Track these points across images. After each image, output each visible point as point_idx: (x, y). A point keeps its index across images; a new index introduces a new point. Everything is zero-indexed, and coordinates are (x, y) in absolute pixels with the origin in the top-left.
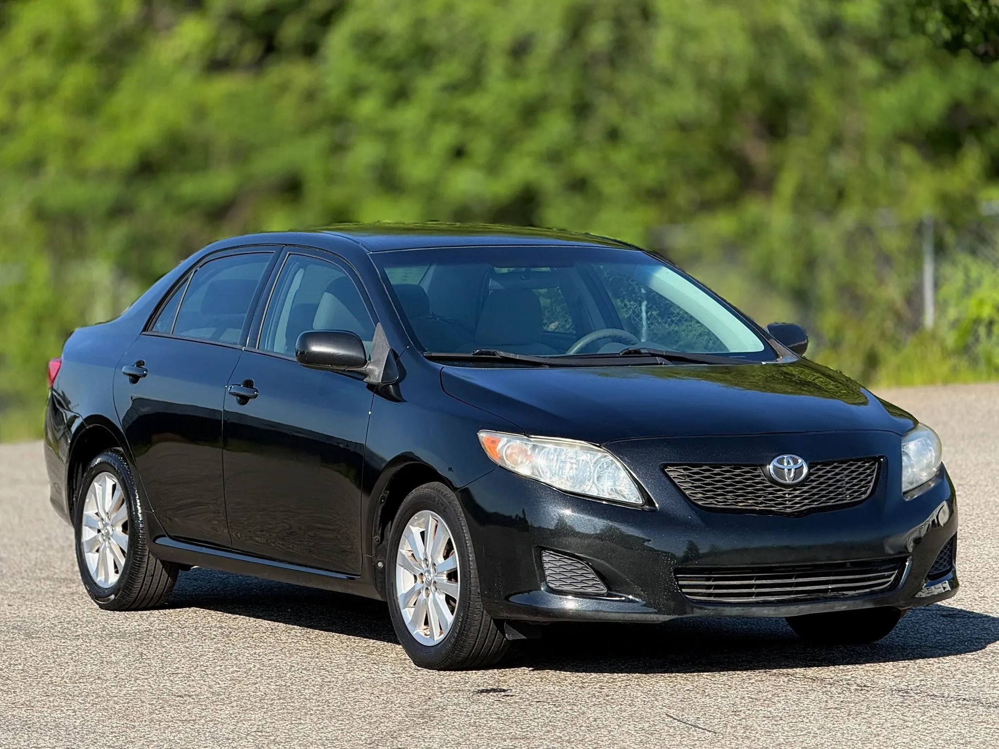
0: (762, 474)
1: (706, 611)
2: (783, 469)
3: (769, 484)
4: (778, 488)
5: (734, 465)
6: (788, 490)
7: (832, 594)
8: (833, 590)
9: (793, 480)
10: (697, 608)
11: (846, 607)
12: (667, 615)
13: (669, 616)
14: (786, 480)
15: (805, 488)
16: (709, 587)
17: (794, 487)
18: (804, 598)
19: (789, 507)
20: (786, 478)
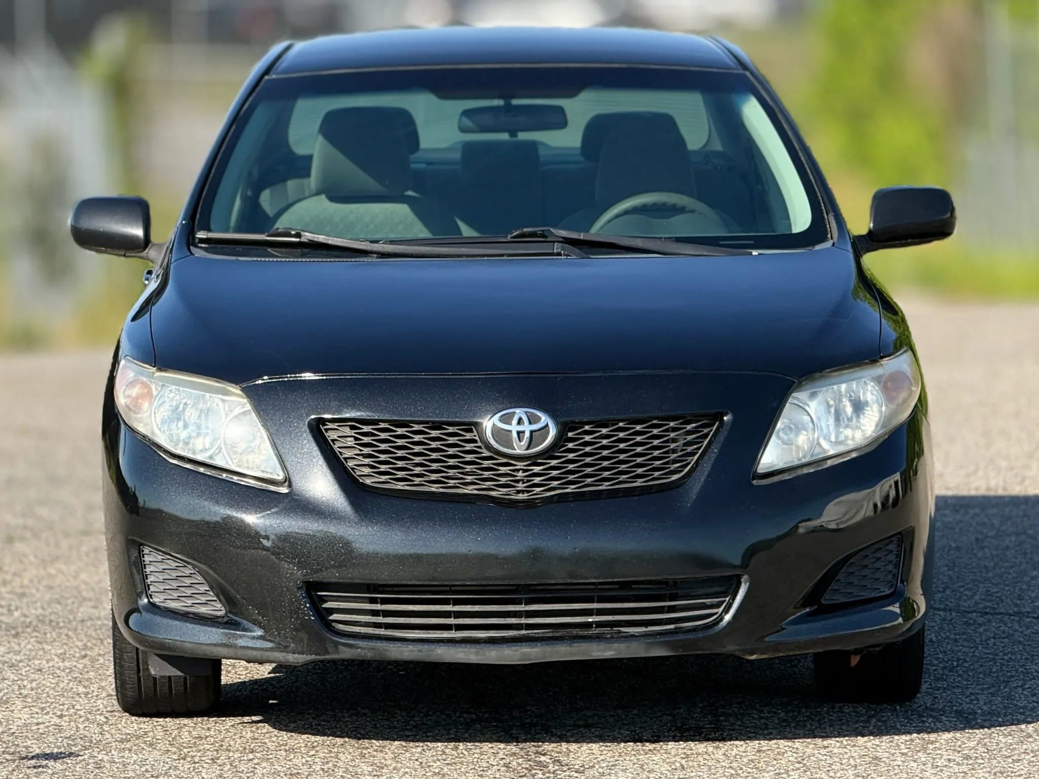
0: (477, 438)
1: (359, 650)
2: (511, 431)
3: (486, 453)
4: (505, 460)
5: (433, 422)
6: (520, 465)
7: (598, 631)
8: (599, 625)
9: (528, 449)
10: (344, 645)
11: (613, 653)
12: (299, 653)
13: (301, 656)
14: (514, 449)
15: (554, 463)
16: (375, 613)
17: (533, 460)
18: (541, 635)
19: (523, 492)
20: (515, 445)
